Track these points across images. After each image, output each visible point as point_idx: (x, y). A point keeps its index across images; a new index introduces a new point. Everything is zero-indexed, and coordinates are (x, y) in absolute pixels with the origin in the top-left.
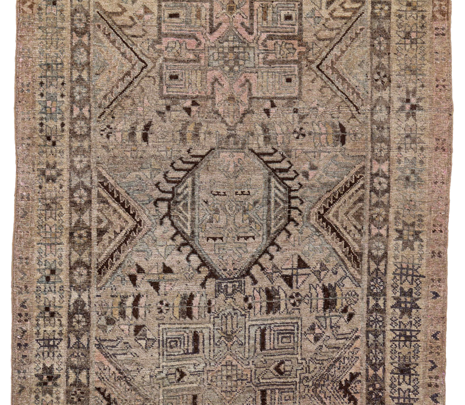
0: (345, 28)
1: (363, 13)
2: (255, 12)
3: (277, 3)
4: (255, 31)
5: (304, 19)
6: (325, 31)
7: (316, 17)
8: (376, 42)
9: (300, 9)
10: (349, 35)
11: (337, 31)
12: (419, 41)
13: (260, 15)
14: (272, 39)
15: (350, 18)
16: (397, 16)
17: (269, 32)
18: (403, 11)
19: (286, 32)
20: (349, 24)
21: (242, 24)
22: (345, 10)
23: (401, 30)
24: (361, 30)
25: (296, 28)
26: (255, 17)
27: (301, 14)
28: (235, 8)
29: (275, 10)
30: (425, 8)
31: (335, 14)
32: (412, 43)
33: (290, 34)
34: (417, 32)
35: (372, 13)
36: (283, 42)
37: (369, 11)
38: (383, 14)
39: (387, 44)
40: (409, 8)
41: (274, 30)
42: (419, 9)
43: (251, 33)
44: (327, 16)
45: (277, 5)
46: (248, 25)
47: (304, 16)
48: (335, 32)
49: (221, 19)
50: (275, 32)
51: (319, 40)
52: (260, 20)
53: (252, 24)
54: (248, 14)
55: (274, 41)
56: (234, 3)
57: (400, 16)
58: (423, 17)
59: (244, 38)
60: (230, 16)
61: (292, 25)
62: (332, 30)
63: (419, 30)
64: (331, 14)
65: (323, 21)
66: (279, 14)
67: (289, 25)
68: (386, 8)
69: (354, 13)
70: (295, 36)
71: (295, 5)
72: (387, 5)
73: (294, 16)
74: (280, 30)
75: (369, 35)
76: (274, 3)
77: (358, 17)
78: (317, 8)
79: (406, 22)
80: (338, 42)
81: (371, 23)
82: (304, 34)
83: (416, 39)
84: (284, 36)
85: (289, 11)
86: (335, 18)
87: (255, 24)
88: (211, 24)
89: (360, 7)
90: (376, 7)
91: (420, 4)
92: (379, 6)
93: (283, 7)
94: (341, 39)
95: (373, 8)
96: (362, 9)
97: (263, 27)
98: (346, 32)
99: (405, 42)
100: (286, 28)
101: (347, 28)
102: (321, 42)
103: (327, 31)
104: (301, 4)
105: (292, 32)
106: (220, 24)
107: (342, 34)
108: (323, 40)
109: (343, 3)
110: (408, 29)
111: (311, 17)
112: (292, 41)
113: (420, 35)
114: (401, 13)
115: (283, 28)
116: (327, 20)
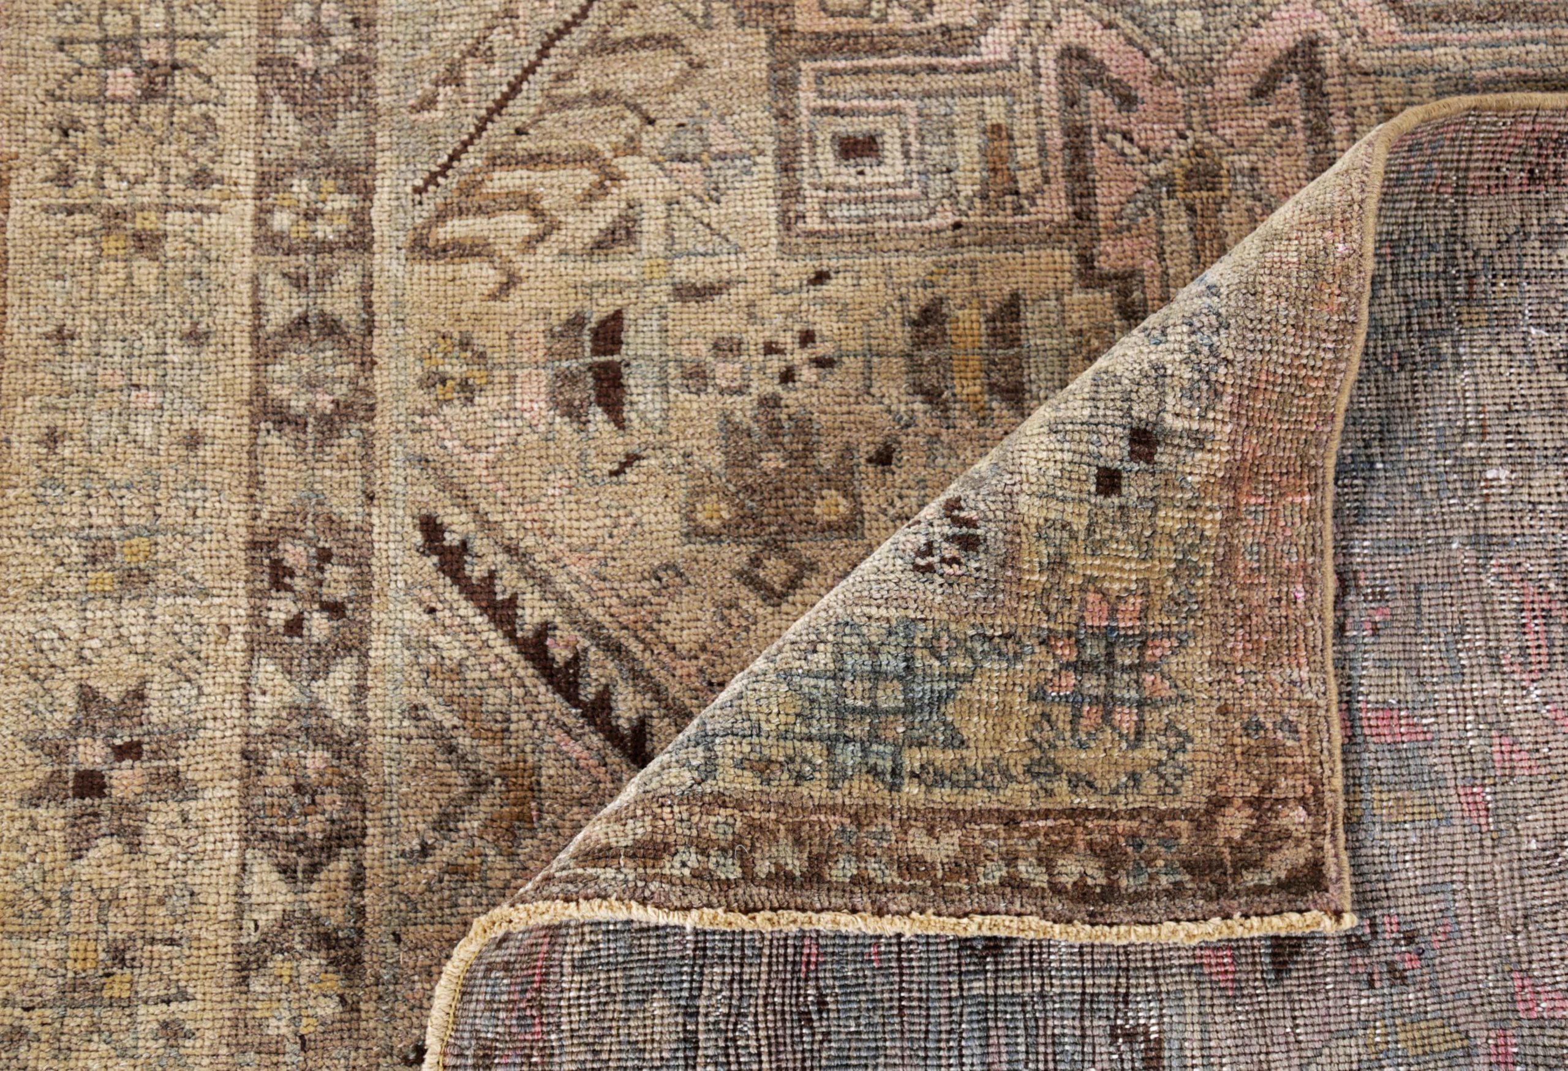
0: (521, 109)
1: (417, 190)
2: (1057, 166)
3: (933, 222)
4: (1049, 66)
5: (769, 145)
6: (642, 90)
7: (696, 158)
8: (344, 42)
9: (790, 194)
10: (500, 74)
11: (568, 90)
12: (91, 54)
13: (1027, 154)
14: (946, 30)
15: (496, 161)
16: (220, 180)
17: (969, 70)
18: (181, 208)
19: (867, 71)
20: (499, 129)
21: (1127, 101)
22: (528, 203)
23: (197, 110)
24: (428, 103)
25: (807, 97)
26: (1056, 138)
27: (787, 166)
28: (1179, 180)
29: (938, 184)
30: (54, 224)
31: (587, 177)
32: (131, 42)
33: (841, 64)
34: (100, 99)
35: (367, 193)
36: (883, 18)
37: (382, 198)
38: (300, 186)
39: (276, 35)
40: (149, 222)
41: (939, 82)
42: (90, 221)
43: (1074, 55)
44: (626, 164)
45: (932, 213)
46: (1095, 97)
47: (767, 163)
48: (581, 85)
49: (1258, 119)
50: (933, 69)
51: (669, 42)
52: (1025, 125)
53: (1071, 101)
54: (1099, 154)
55: (933, 21)
56: (1191, 209)
57: (201, 179)
58: (64, 178)
59: (1109, 26)
60: (1207, 137)
61: (836, 112)
62: (598, 98)
63: (88, 114)
64: (610, 177)
65: (653, 139)
66: (914, 166)
67: (853, 112)
68: (281, 221)
69: (468, 189)
70: (812, 55)
71: (824, 217)
72: (282, 235)
73: (827, 157)
74: (903, 83)
75: (383, 80)
76: (951, 219)
77: (447, 167)
78: (691, 204)
79: (168, 152)
80: (560, 34)
81: (371, 140)
82: (759, 68)
83: (109, 62)
84: (875, 50)
85: (853, 182)
86: (588, 157)
87: (1052, 102)
88: (1314, 91)
89: (441, 217)
90: (343, 223)
91: (81, 249)
92: (323, 230)
93: (893, 200)
94: (543, 53)
95: (361, 219)
96: (429, 208)
97: (1003, 91)
98: (514, 89)
99: (171, 49)
100: (870, 94)
101: (513, 107)
102: (659, 29)
103: (629, 89)
104: (786, 222)
105: (833, 72)
106: (1260, 93)
107: (542, 77)
108: (647, 41)
109: (541, 238)
110: (154, 113)
111: (722, 156)
112: (826, 24)
113: (85, 84)
114: (195, 197)
115: (886, 95)
116: (632, 147)
